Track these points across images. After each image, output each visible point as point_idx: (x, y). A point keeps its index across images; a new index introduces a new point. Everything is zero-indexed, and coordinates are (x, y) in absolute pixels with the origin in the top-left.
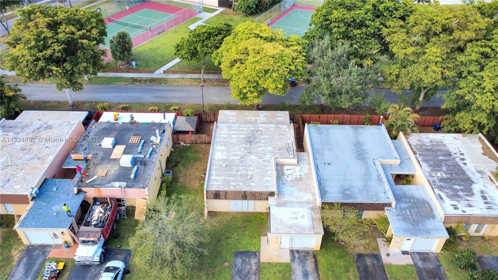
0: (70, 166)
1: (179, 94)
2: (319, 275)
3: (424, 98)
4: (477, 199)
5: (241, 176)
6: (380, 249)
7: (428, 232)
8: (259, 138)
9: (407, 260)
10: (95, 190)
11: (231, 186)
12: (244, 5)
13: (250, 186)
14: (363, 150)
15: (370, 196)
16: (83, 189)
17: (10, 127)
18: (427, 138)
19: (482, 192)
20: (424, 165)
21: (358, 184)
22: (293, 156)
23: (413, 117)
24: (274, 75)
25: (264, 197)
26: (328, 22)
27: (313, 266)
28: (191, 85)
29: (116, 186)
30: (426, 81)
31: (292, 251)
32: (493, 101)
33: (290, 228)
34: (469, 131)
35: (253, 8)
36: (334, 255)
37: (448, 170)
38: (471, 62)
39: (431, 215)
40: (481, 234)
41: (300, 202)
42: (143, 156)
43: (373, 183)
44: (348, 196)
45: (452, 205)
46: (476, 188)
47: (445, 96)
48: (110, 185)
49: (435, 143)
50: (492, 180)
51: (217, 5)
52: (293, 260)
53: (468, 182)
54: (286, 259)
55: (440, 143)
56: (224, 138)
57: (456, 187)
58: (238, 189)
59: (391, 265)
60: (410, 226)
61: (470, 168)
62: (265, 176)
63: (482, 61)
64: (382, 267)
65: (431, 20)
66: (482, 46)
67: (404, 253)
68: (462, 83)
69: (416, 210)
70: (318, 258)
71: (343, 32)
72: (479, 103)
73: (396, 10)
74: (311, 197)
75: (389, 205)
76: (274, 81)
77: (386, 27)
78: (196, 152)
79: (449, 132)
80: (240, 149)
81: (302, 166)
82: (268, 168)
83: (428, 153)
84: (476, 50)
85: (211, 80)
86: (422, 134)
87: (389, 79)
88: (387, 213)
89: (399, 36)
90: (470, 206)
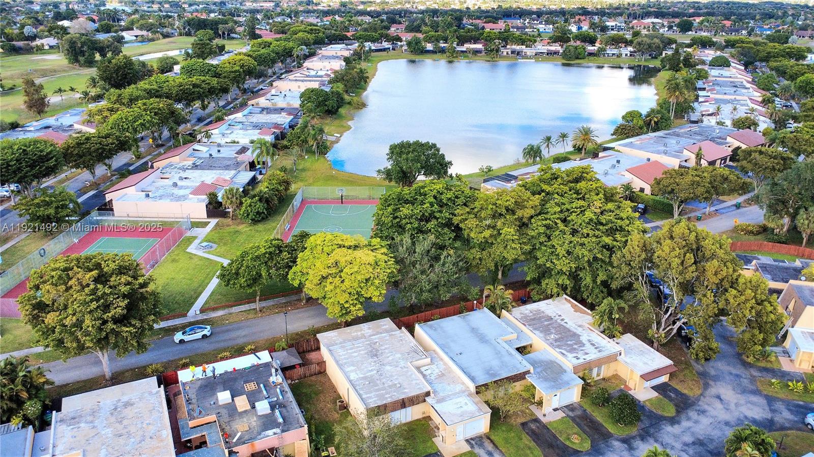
0: (190, 436)
1: (242, 333)
2: (501, 451)
3: (502, 275)
4: (588, 347)
5: (390, 387)
6: (536, 414)
7: (567, 383)
8: (381, 350)
9: (560, 415)
10: (248, 446)
11: (386, 398)
12: (251, 211)
13: (405, 393)
14: (482, 334)
15: (511, 369)
16: (235, 449)
17: (74, 418)
18: (527, 310)
19: (589, 341)
20: (537, 332)
21: (495, 363)
22: (425, 356)
23: (509, 294)
24: (377, 282)
25: (421, 399)
26: (398, 220)
27: (492, 445)
28: (247, 319)
29: (270, 434)
30: (510, 259)
31: (467, 441)
32: (569, 263)
33: (461, 416)
34: (556, 295)
35: (264, 213)
36: (503, 431)
37: (557, 331)
38: (539, 234)
39: (562, 371)
40: (601, 377)
41: (455, 394)
42: (276, 399)
43: (507, 358)
44: (494, 375)
45: (574, 357)
46: (584, 339)
47: (526, 269)
48: (262, 436)
49: (534, 312)
50: (591, 330)
51: (205, 216)
52: (472, 447)
53: (575, 336)
54: (466, 448)
55: (539, 311)
56: (345, 359)
57: (569, 343)
58: (395, 399)
59: (550, 422)
60: (553, 383)
61: (571, 325)
62: (412, 381)
63: (548, 232)
64: (545, 426)
65: (493, 204)
66: (542, 220)
67: (555, 410)
68: (539, 254)
69: (550, 370)
70: (493, 437)
71: (416, 228)
72: (559, 268)
73: (457, 197)
74: (462, 386)
75: (528, 372)
76: (377, 288)
77: (455, 215)
78: (310, 386)
79: (540, 300)
80: (370, 364)
81: (436, 363)
82: (410, 373)
83: (534, 322)
84: (540, 223)
85: (268, 308)
86: (520, 307)
87: (474, 263)
88: (530, 379)
89: (472, 222)
90: (587, 354)
